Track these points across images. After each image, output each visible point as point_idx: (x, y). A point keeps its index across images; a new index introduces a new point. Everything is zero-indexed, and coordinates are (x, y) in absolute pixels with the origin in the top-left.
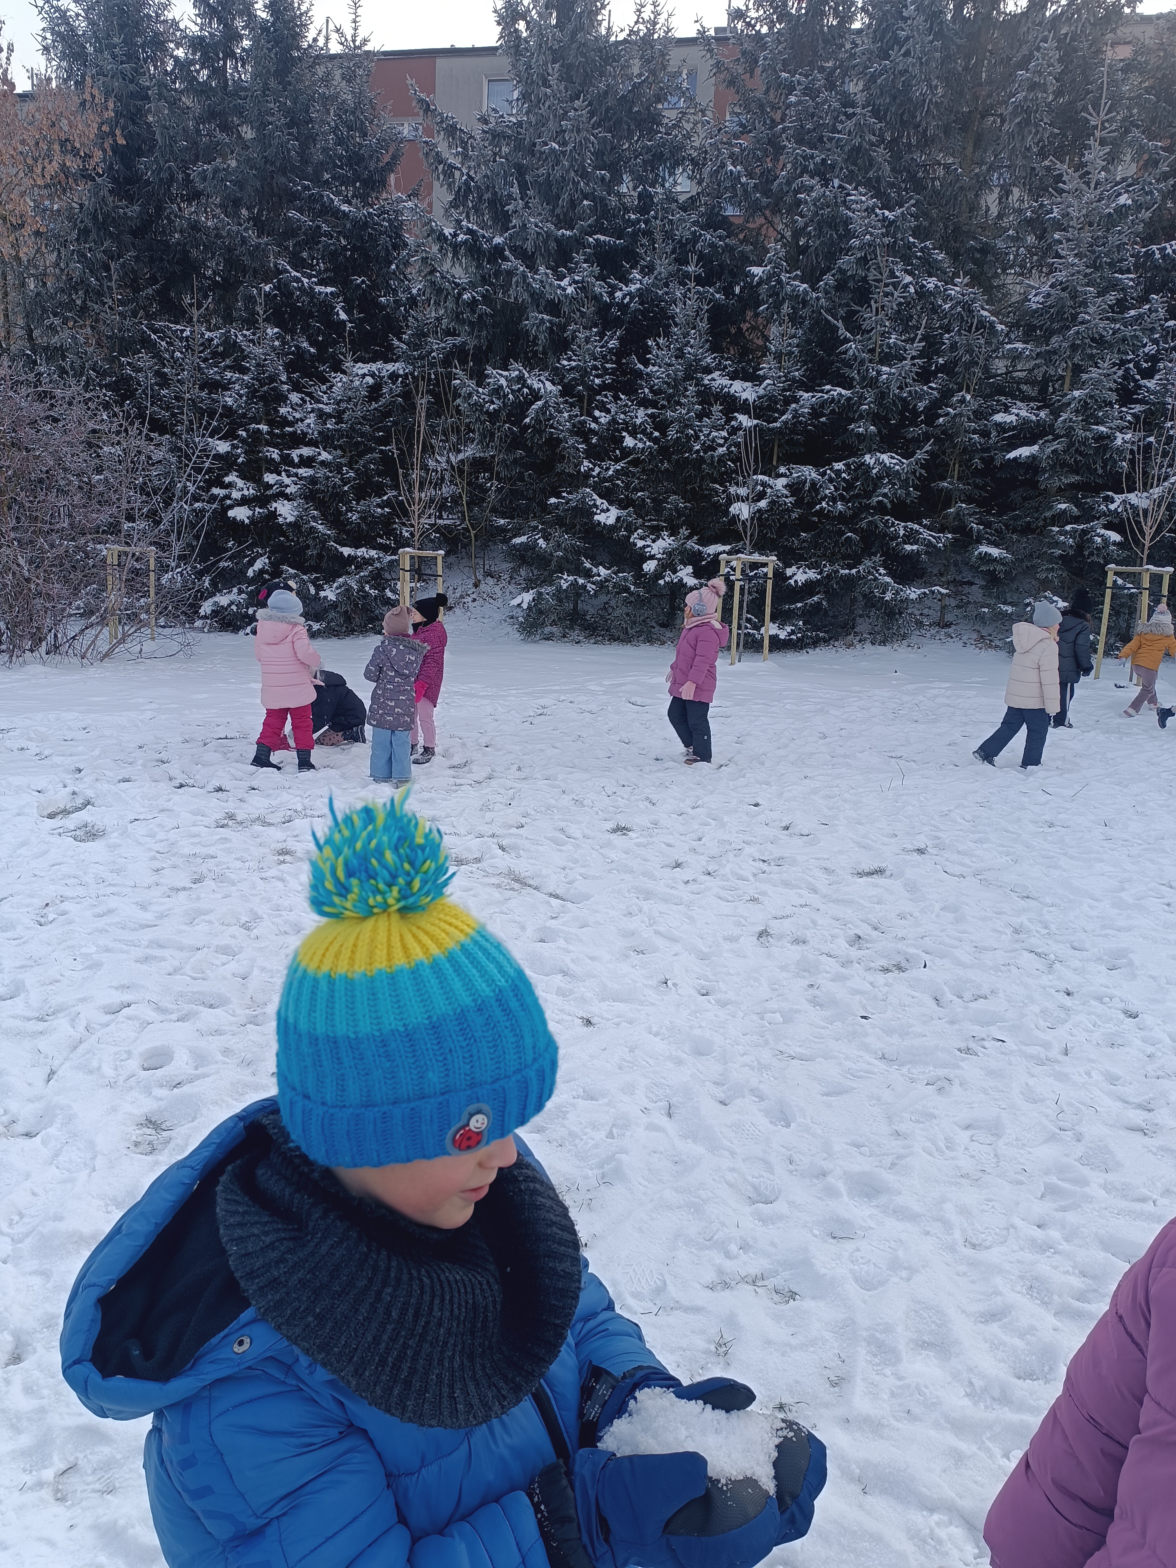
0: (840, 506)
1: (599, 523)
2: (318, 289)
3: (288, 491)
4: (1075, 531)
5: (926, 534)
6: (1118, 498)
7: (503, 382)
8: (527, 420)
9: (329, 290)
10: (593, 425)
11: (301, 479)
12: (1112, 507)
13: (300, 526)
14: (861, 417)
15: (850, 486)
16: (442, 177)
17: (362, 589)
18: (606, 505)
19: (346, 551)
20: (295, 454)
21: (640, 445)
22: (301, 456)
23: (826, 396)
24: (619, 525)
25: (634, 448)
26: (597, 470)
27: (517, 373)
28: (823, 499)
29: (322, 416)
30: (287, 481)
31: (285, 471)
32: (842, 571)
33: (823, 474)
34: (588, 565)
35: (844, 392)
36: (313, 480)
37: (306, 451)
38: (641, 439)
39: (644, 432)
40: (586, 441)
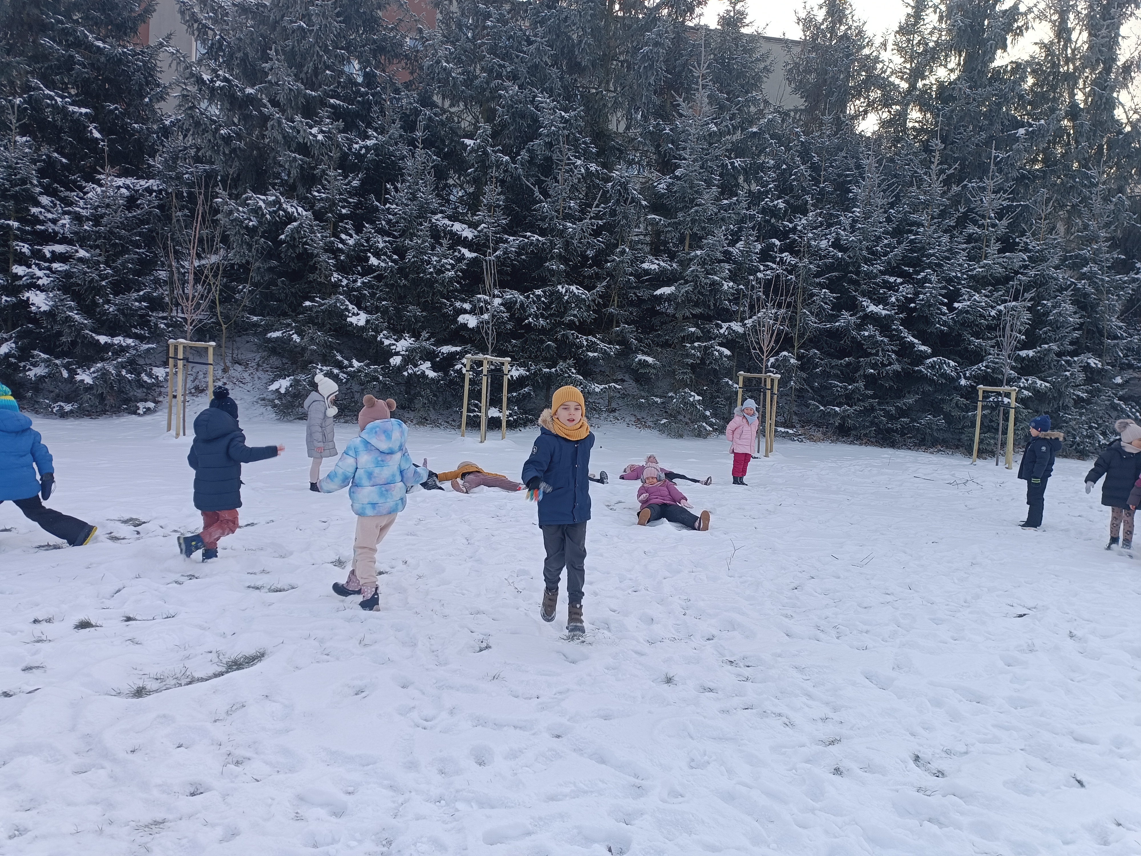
0: (541, 321)
1: (352, 323)
2: (71, 108)
3: (40, 282)
4: (700, 346)
5: (602, 345)
6: (725, 325)
7: (261, 203)
8: (283, 237)
9: (84, 110)
10: (340, 246)
11: (53, 272)
12: (722, 331)
13: (55, 315)
14: (552, 258)
15: (548, 307)
16: (196, 33)
17: (119, 374)
18: (356, 310)
19: (103, 339)
20: (47, 250)
21: (383, 264)
22: (53, 252)
23: (526, 240)
24: (368, 326)
25: (378, 266)
26: (345, 282)
27: (274, 198)
28: (530, 315)
29: (78, 218)
30: (39, 273)
31: (35, 264)
32: (545, 370)
33: (528, 297)
34: (339, 358)
35: (540, 238)
36: (68, 275)
37: (59, 248)
38: (385, 260)
39: (385, 254)
40: (336, 258)
